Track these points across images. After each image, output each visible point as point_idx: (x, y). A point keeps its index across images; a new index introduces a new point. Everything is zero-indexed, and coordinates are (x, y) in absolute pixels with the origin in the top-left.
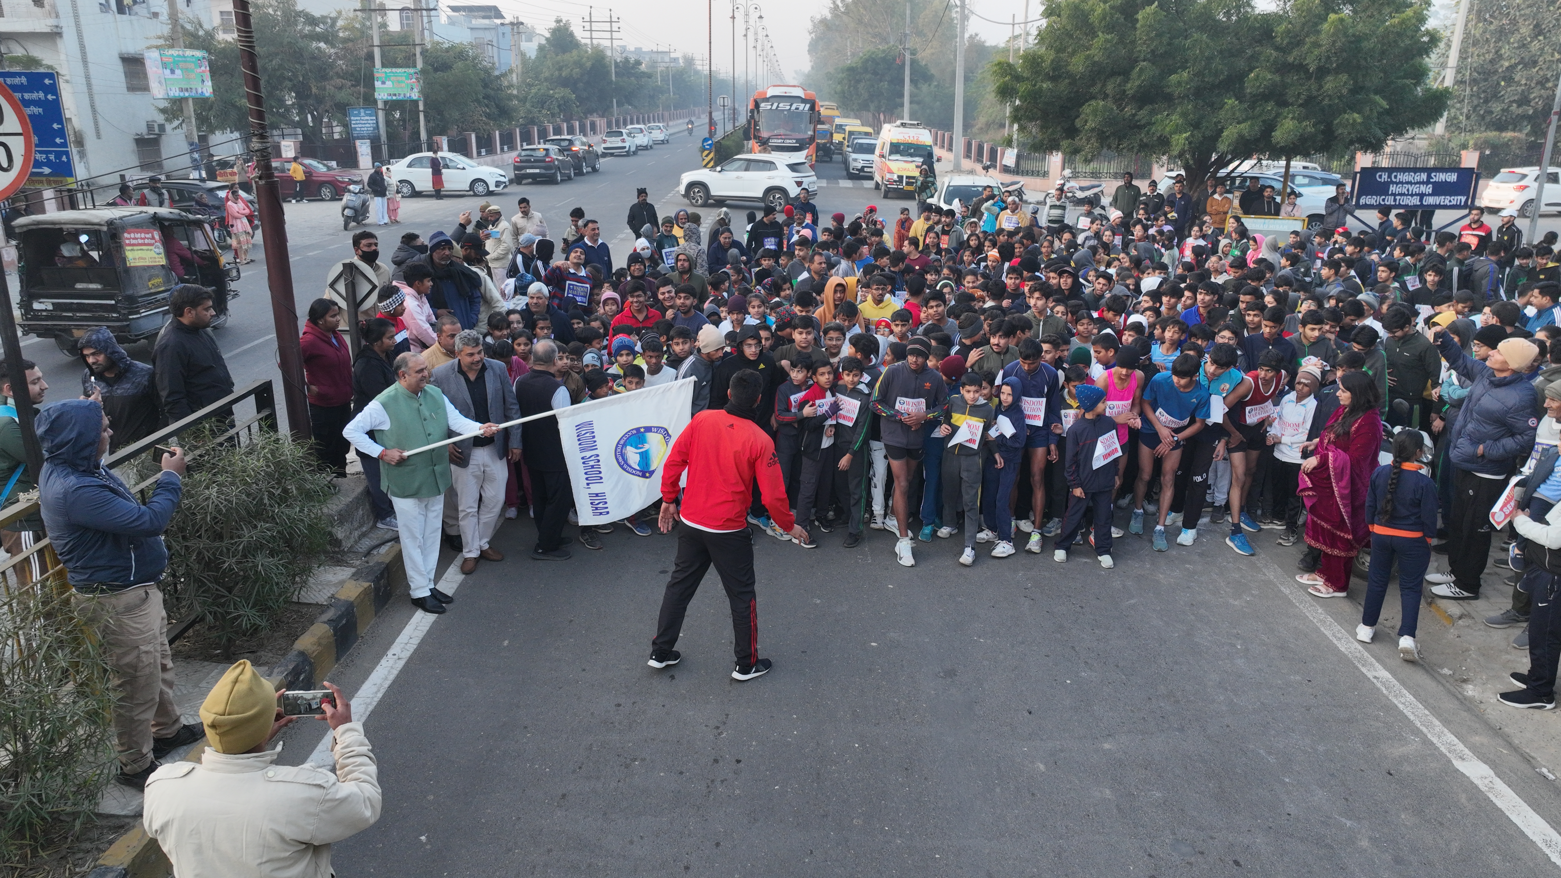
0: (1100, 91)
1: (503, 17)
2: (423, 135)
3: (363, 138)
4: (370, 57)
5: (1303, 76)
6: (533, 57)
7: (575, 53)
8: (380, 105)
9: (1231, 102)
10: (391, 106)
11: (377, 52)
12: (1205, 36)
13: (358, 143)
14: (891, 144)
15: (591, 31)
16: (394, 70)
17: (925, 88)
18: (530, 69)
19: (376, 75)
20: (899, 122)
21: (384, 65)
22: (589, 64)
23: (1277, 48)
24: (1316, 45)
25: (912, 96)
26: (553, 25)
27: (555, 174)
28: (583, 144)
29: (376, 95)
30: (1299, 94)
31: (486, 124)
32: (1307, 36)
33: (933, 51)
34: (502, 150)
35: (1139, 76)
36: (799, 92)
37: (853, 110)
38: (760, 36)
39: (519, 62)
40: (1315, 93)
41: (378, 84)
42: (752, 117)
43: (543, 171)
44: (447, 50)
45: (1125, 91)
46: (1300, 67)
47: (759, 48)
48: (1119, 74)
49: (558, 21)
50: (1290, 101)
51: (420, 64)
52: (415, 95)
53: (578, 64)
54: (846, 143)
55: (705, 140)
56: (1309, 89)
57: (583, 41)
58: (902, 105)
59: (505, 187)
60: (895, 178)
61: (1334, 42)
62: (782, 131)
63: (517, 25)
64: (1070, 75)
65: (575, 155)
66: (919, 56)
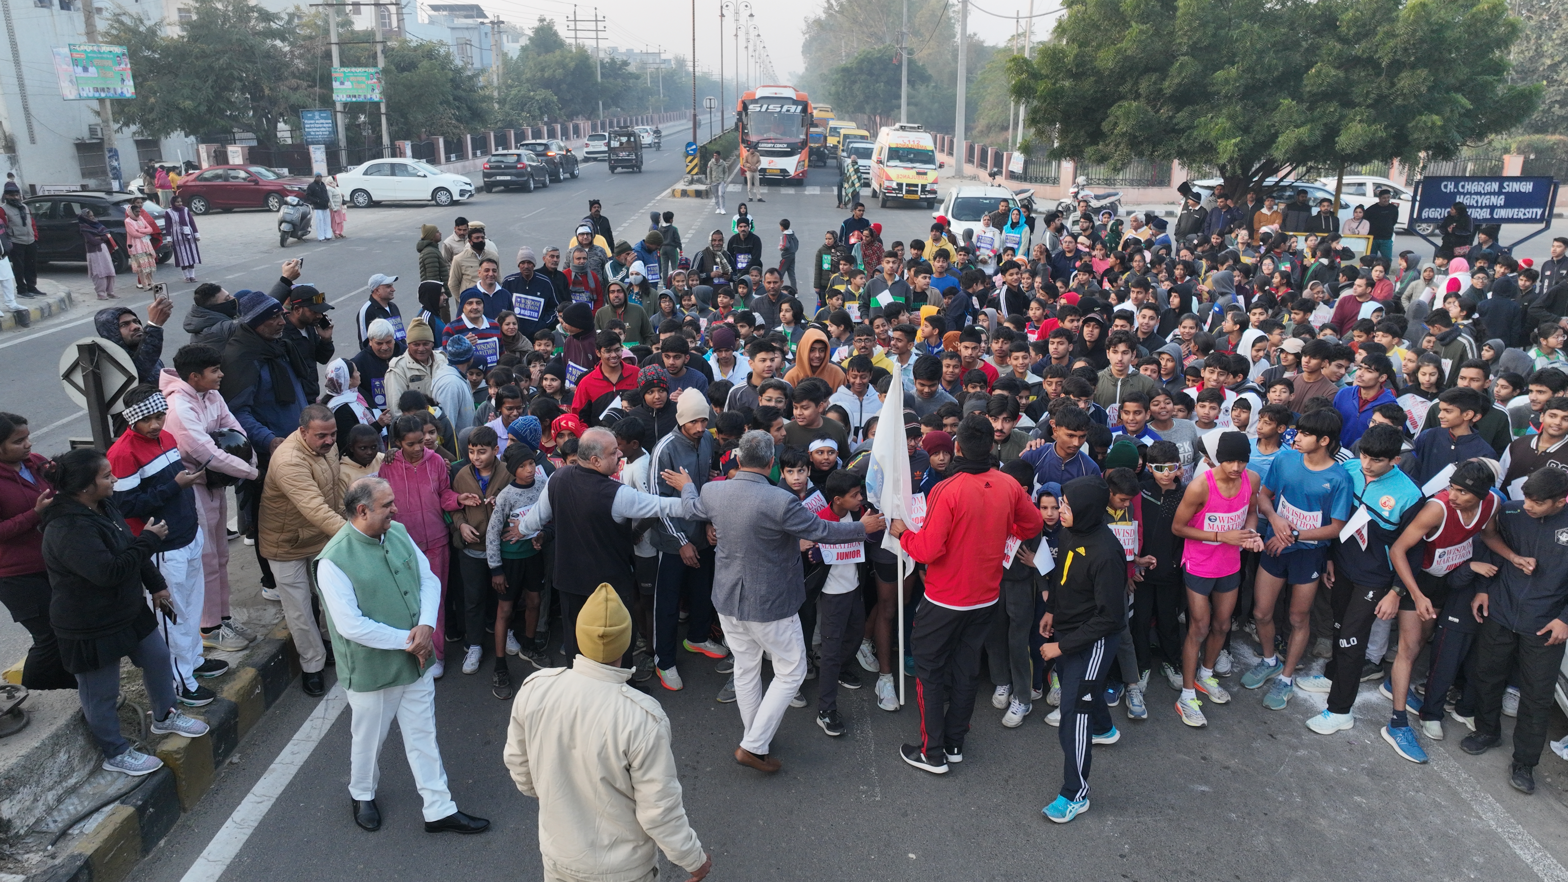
0: (1131, 90)
1: (486, 17)
2: (386, 140)
3: (318, 143)
4: (328, 55)
5: (1371, 72)
6: (515, 58)
7: (558, 53)
8: (339, 107)
9: (1286, 102)
10: (353, 109)
11: (335, 51)
12: (1256, 26)
13: (312, 148)
14: (890, 149)
15: (576, 30)
16: (353, 69)
17: (922, 89)
18: (510, 69)
19: (334, 75)
20: (897, 125)
21: (343, 64)
22: (572, 65)
23: (1343, 40)
24: (1391, 35)
25: (910, 97)
26: (536, 24)
27: (527, 182)
28: (561, 149)
29: (335, 97)
30: (1368, 93)
31: (456, 127)
32: (1379, 23)
33: (930, 51)
34: (474, 155)
35: (1180, 73)
36: (791, 94)
37: (847, 112)
38: (752, 36)
39: (499, 63)
40: (1386, 92)
41: (336, 85)
42: (740, 120)
43: (514, 178)
44: (415, 49)
45: (1161, 90)
46: (1370, 63)
47: (751, 48)
48: (1155, 70)
49: (542, 20)
50: (1357, 101)
51: (381, 62)
52: (376, 96)
53: (562, 64)
54: (841, 146)
55: (689, 145)
56: (1379, 87)
57: (568, 41)
58: (899, 107)
59: (471, 196)
60: (894, 185)
61: (1415, 31)
62: (772, 135)
63: (497, 23)
64: (1097, 73)
65: (551, 161)
66: (916, 56)
